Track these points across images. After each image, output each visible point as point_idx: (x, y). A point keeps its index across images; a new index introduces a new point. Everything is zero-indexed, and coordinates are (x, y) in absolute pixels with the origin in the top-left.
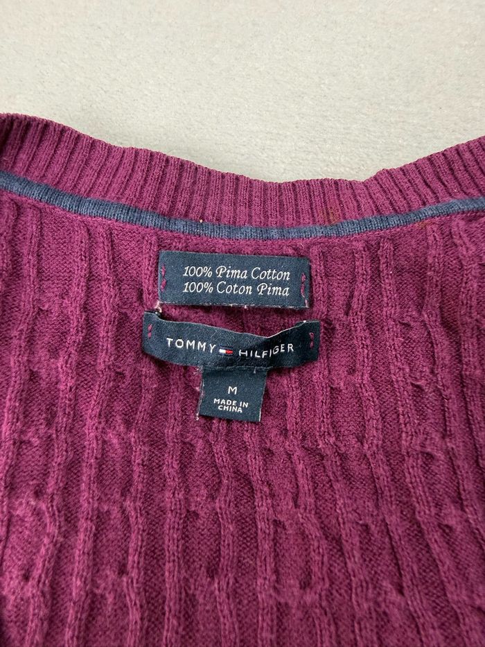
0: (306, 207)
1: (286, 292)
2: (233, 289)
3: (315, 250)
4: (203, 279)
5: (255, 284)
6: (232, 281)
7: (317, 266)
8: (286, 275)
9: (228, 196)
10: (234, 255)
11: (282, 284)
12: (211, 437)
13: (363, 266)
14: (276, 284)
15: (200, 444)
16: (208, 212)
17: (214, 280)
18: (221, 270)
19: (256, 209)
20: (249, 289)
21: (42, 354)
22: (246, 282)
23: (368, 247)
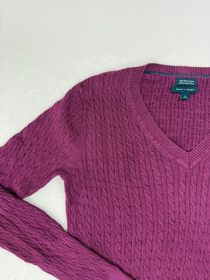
0: (198, 72)
1: (193, 84)
2: (186, 83)
3: (199, 79)
4: (182, 82)
5: (189, 83)
6: (186, 82)
7: (199, 81)
8: (193, 82)
9: (185, 70)
10: (187, 79)
11: (193, 83)
12: (179, 103)
13: (205, 82)
14: (192, 83)
15: (177, 104)
16: (182, 73)
17: (183, 82)
18: (184, 80)
19: (190, 72)
20: (188, 83)
21: (156, 93)
22: (188, 82)
23: (206, 80)
